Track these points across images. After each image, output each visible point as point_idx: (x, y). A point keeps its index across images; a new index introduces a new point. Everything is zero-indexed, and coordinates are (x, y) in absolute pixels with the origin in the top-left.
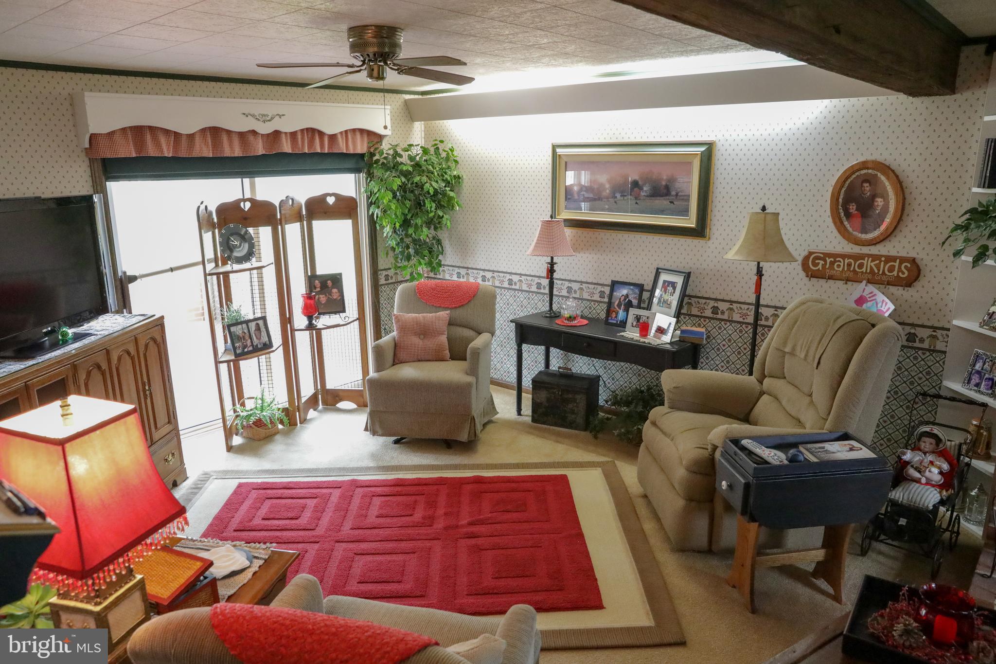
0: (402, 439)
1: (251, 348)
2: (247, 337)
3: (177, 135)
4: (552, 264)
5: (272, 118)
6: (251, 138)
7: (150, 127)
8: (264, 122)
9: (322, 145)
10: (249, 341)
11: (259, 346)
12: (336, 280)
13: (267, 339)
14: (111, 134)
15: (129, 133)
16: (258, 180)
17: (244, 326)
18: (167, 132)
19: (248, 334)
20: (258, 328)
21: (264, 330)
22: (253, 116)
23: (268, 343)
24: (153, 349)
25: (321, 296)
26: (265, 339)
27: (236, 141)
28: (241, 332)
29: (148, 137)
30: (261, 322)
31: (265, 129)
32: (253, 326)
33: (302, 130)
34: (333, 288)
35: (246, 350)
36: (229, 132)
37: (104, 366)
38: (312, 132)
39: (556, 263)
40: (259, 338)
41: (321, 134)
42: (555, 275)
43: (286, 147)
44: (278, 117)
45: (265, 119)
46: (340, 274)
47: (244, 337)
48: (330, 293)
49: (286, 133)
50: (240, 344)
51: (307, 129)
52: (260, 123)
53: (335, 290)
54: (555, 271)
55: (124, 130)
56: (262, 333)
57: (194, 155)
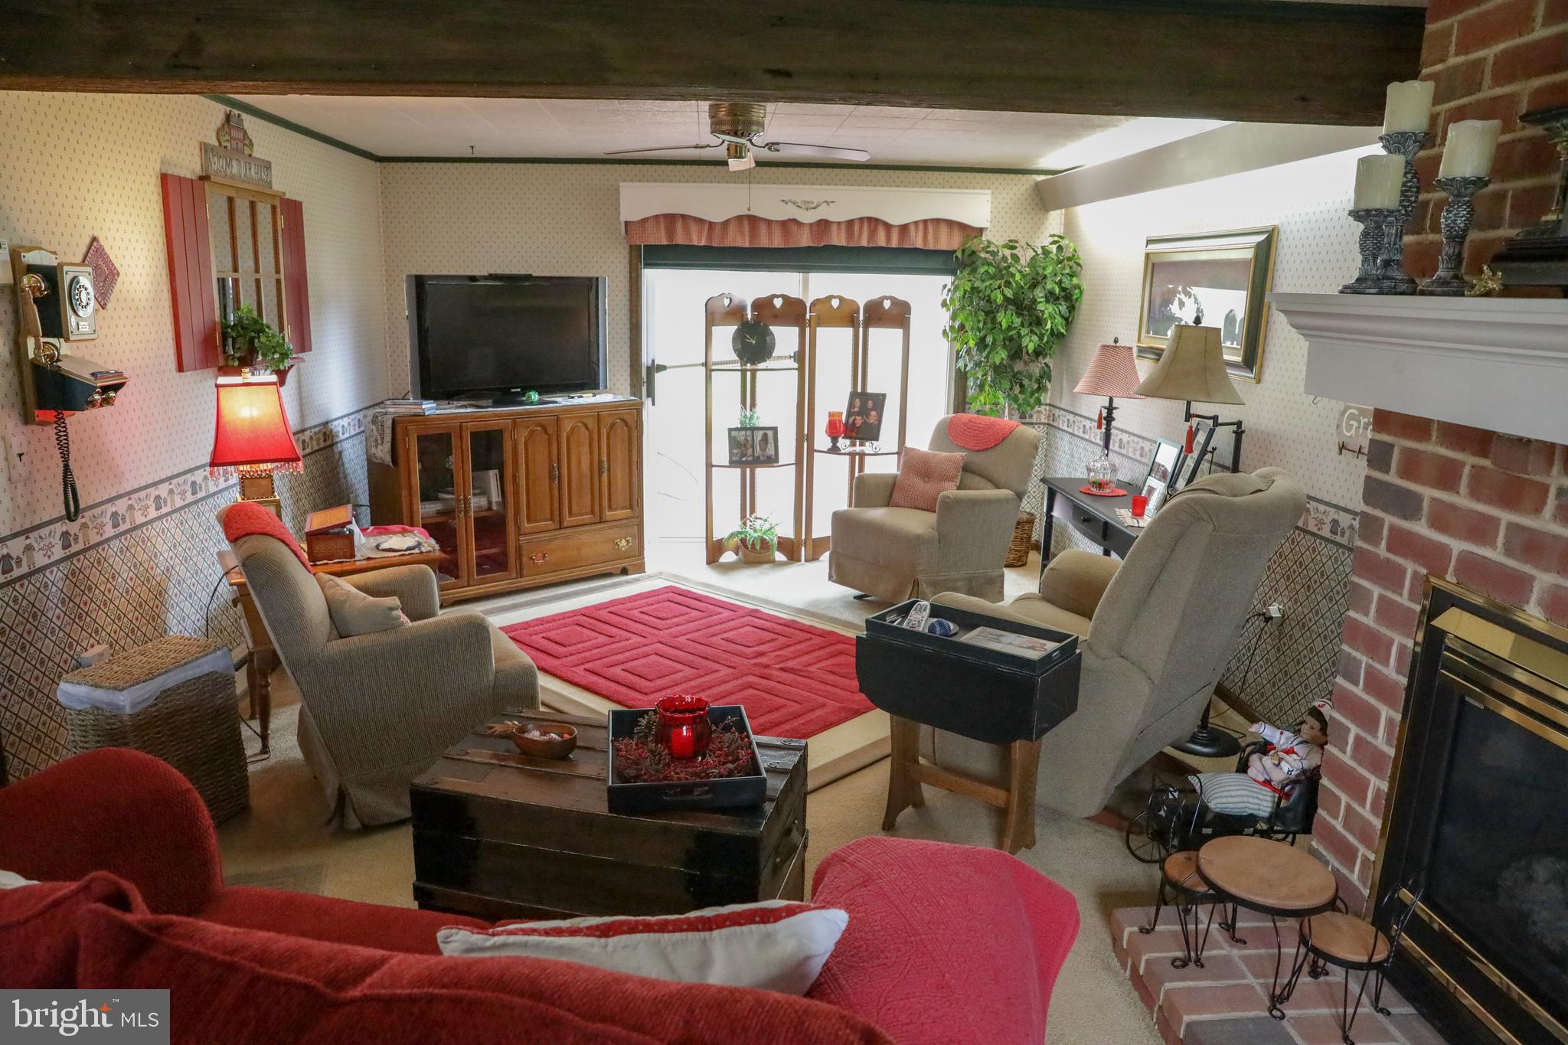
0: (866, 596)
1: (750, 459)
2: (749, 446)
3: (711, 224)
4: (1110, 409)
5: (818, 206)
6: (794, 228)
7: (683, 216)
8: (807, 209)
9: (888, 238)
10: (751, 450)
11: (761, 458)
12: (879, 400)
13: (773, 453)
14: (644, 221)
15: (662, 220)
16: (814, 277)
17: (749, 433)
18: (700, 221)
19: (751, 442)
20: (765, 438)
21: (772, 442)
22: (794, 203)
23: (773, 457)
24: (621, 431)
25: (858, 418)
26: (770, 451)
27: (777, 232)
28: (743, 438)
29: (679, 226)
30: (770, 433)
31: (808, 217)
32: (759, 435)
33: (861, 219)
34: (872, 409)
35: (744, 459)
36: (769, 222)
37: (550, 430)
38: (874, 222)
39: (1116, 408)
40: (763, 449)
41: (888, 227)
42: (1114, 423)
43: (838, 239)
44: (826, 204)
45: (809, 206)
46: (884, 396)
47: (745, 445)
48: (868, 415)
49: (839, 223)
50: (739, 451)
51: (870, 219)
52: (802, 211)
53: (873, 413)
54: (1114, 419)
55: (657, 217)
56: (769, 446)
57: (727, 244)
